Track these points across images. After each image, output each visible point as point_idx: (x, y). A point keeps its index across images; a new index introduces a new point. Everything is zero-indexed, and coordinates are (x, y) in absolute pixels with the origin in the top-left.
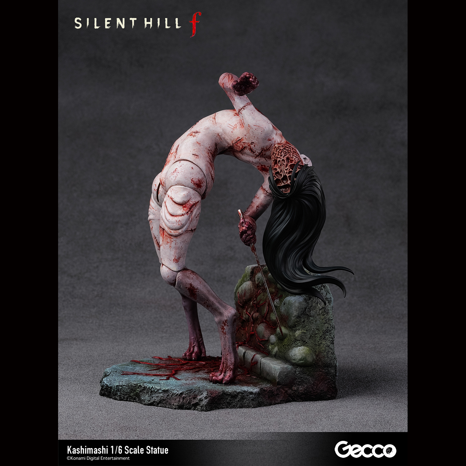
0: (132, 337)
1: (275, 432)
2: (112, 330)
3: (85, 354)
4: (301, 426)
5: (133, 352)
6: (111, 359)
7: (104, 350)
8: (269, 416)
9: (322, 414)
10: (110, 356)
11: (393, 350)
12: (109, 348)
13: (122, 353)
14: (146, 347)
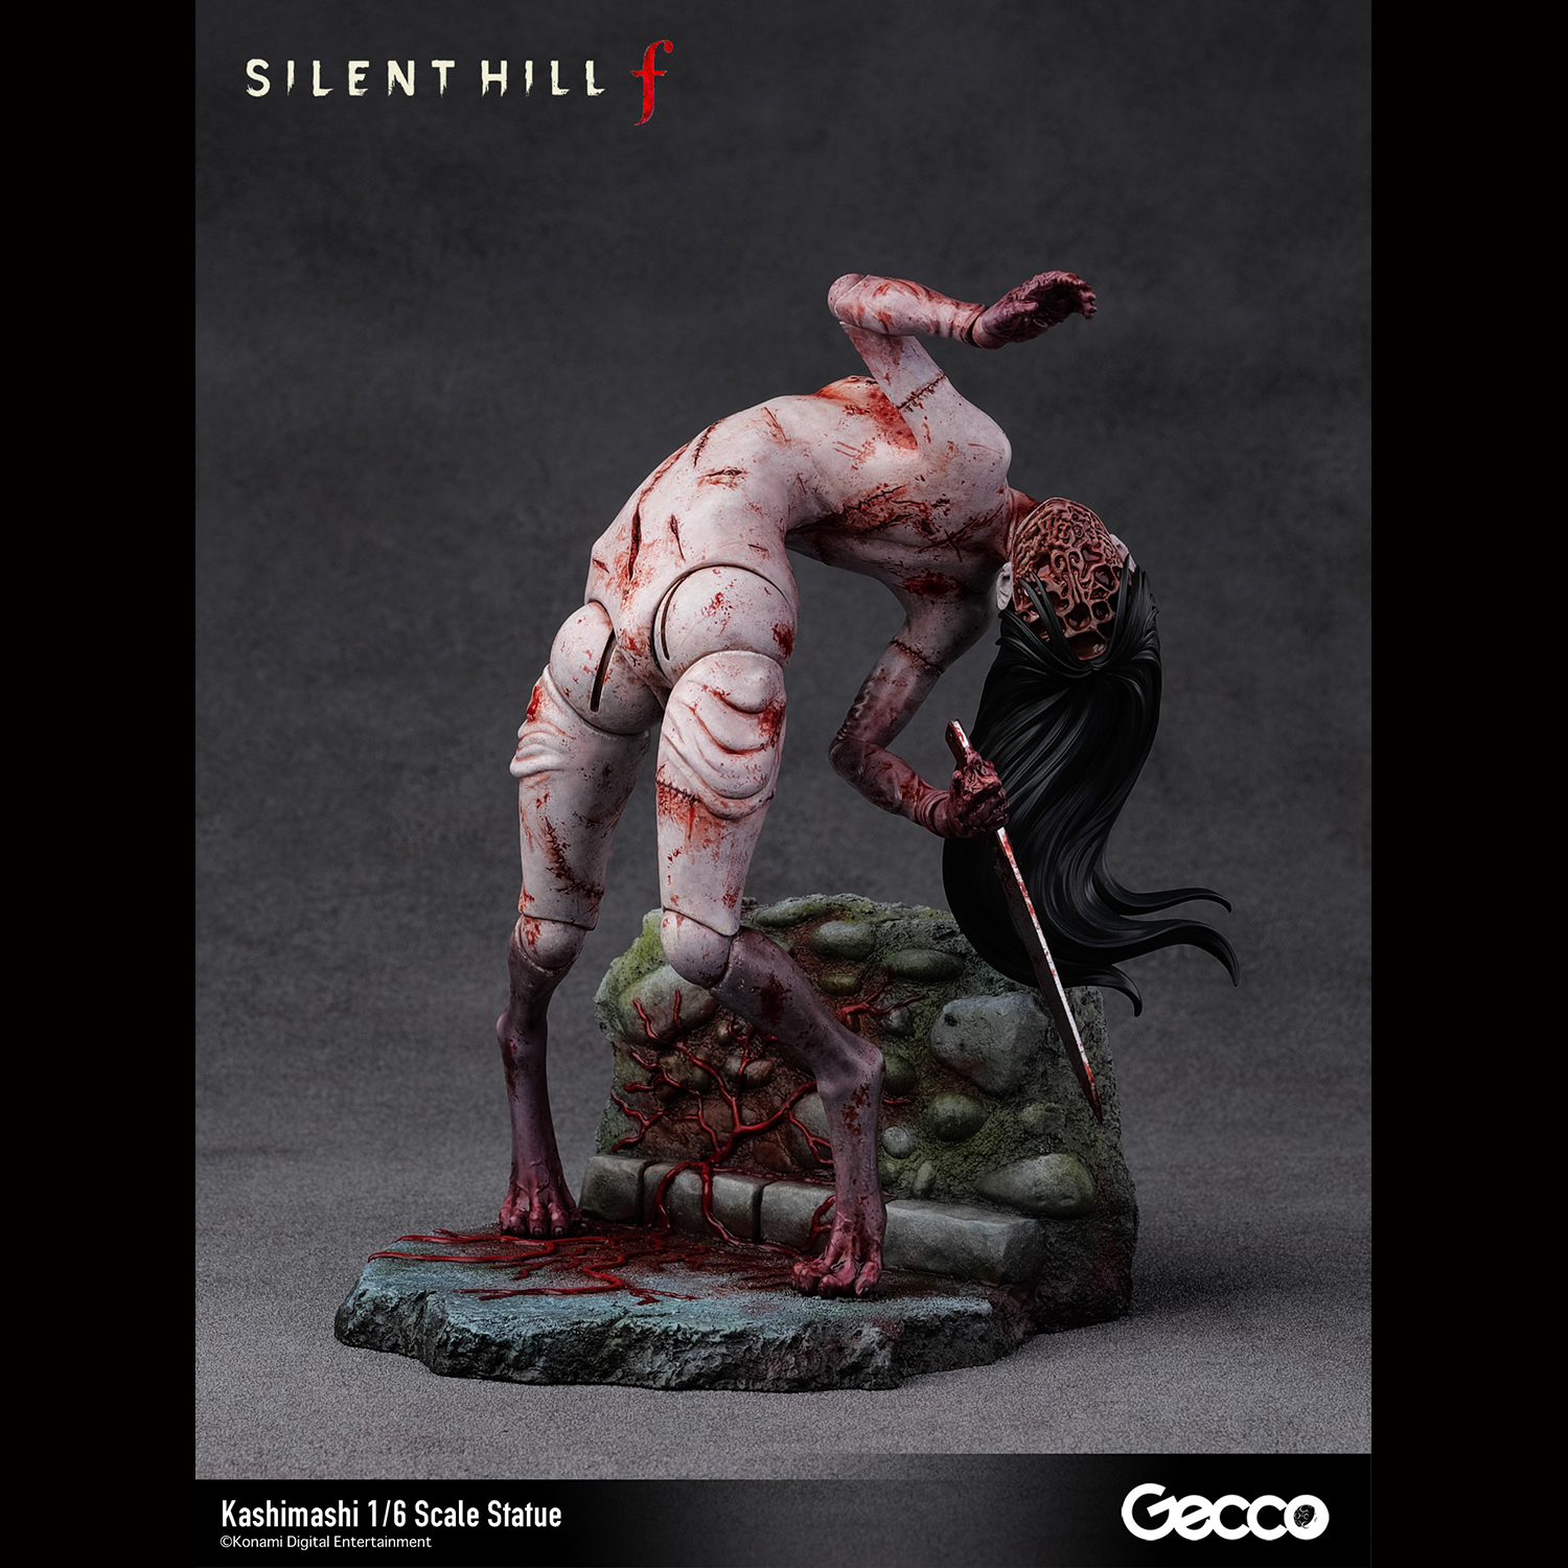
0: (448, 1143)
1: (917, 1455)
2: (383, 1122)
3: (293, 1198)
4: (1005, 1434)
5: (450, 1193)
6: (380, 1216)
7: (355, 1186)
8: (897, 1403)
9: (1072, 1395)
10: (374, 1207)
11: (1307, 1186)
12: (374, 1178)
13: (414, 1195)
14: (493, 1175)
